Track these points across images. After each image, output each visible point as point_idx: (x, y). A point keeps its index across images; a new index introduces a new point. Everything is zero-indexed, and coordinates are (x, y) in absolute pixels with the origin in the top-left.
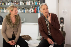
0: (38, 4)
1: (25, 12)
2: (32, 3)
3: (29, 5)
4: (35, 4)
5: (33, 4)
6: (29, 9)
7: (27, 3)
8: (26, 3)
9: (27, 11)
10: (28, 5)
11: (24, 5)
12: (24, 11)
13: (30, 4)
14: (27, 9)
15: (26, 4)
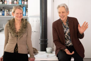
0: (23, 3)
1: (4, 15)
2: (14, 2)
3: (10, 4)
4: (19, 4)
5: (16, 4)
6: (10, 10)
7: (7, 1)
8: (4, 1)
9: (7, 13)
10: (8, 4)
11: (3, 4)
12: (3, 13)
13: (12, 3)
14: (8, 11)
15: (5, 3)
